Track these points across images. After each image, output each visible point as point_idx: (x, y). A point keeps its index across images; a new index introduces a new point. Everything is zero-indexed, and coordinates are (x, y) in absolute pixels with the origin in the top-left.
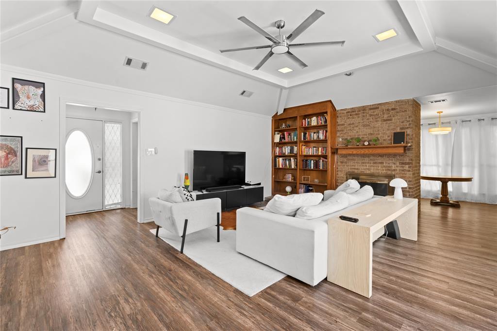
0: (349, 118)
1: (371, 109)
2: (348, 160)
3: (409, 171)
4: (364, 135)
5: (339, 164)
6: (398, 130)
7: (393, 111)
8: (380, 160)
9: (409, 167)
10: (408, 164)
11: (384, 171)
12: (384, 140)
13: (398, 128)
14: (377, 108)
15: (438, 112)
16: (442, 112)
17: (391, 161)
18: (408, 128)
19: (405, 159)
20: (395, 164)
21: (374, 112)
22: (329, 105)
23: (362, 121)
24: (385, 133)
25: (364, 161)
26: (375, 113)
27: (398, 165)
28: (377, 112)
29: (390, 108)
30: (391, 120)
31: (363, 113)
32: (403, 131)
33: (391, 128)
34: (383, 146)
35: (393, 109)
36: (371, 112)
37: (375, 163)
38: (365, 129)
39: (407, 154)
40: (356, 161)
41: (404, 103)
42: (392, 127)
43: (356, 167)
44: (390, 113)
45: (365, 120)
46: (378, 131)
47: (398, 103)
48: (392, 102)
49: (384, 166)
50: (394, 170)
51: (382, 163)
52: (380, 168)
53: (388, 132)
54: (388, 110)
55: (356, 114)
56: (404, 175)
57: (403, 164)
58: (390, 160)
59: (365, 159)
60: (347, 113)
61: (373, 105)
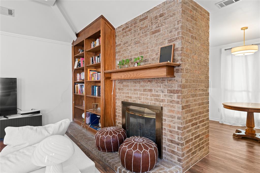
0: (124, 36)
1: (141, 20)
2: (124, 86)
3: (178, 103)
4: (136, 54)
5: (117, 91)
6: (167, 45)
7: (161, 18)
8: (149, 86)
9: (178, 97)
10: (177, 92)
11: (153, 102)
12: (153, 59)
13: (167, 41)
14: (146, 18)
15: (242, 29)
16: (247, 28)
17: (159, 88)
18: (176, 39)
19: (173, 85)
20: (163, 92)
21: (143, 24)
23: (134, 38)
24: (153, 50)
25: (135, 88)
26: (144, 26)
27: (166, 93)
28: (146, 22)
29: (158, 15)
30: (159, 31)
31: (135, 27)
32: (172, 44)
33: (159, 42)
34: (148, 65)
35: (161, 16)
36: (140, 24)
37: (145, 90)
38: (136, 47)
39: (175, 78)
40: (129, 88)
41: (172, 4)
43: (130, 95)
44: (159, 21)
45: (136, 36)
46: (147, 48)
47: (166, 5)
48: (160, 5)
49: (153, 95)
50: (163, 101)
51: (151, 90)
52: (149, 97)
53: (156, 48)
54: (156, 17)
55: (129, 31)
56: (173, 109)
57: (171, 92)
58: (158, 86)
59: (137, 85)
60: (123, 29)
61: (142, 15)
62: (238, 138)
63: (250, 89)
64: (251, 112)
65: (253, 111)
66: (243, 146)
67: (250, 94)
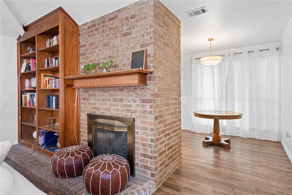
0: (89, 36)
1: (110, 19)
2: (90, 95)
3: (150, 113)
4: (105, 58)
5: (82, 101)
6: (138, 49)
7: (133, 19)
8: (119, 95)
9: (151, 107)
10: (150, 101)
11: (124, 113)
12: (124, 65)
13: (138, 46)
14: (115, 18)
15: (209, 40)
16: (212, 39)
17: (131, 98)
18: (149, 44)
19: (146, 94)
20: (135, 102)
21: (113, 24)
22: (60, 14)
23: (102, 39)
24: (124, 54)
25: (104, 98)
26: (114, 26)
27: (139, 103)
28: (116, 22)
29: (129, 16)
30: (130, 34)
31: (103, 26)
32: (144, 49)
33: (130, 46)
34: (118, 71)
35: (133, 17)
36: (109, 24)
37: (115, 100)
38: (104, 50)
39: (148, 87)
40: (97, 98)
41: (144, 5)
42: (132, 45)
43: (97, 106)
44: (130, 23)
45: (105, 38)
46: (118, 51)
47: (138, 7)
48: (131, 5)
49: (124, 105)
50: (135, 111)
51: (121, 100)
52: (120, 107)
53: (127, 53)
54: (127, 18)
55: (96, 30)
56: (145, 120)
57: (144, 101)
58: (129, 95)
59: (105, 94)
60: (89, 28)
61: (112, 13)
62: (207, 145)
63: (216, 98)
64: (216, 119)
65: (218, 118)
66: (210, 151)
67: (216, 102)
